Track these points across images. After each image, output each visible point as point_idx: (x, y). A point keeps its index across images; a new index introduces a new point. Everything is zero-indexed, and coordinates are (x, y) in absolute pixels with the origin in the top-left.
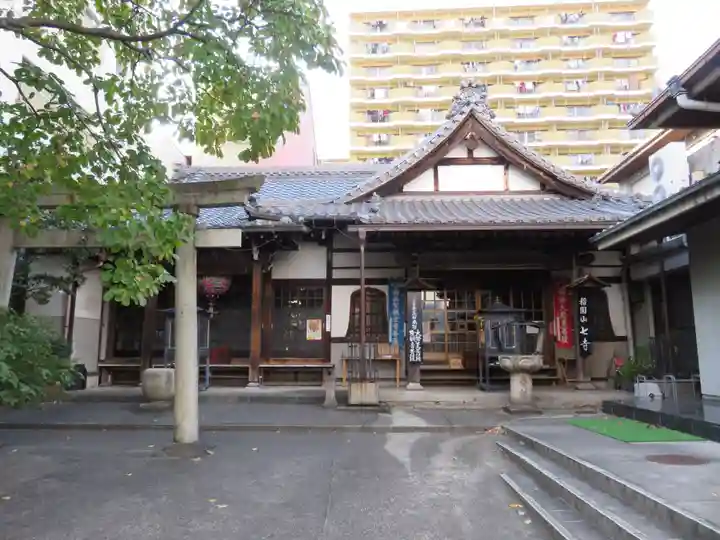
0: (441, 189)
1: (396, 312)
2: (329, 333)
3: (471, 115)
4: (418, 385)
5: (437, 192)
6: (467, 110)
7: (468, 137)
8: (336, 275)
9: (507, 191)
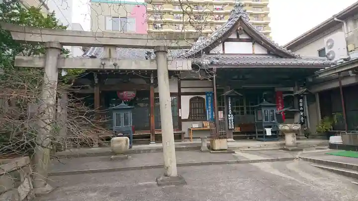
0: (226, 53)
1: (210, 107)
2: (181, 117)
3: (240, 18)
4: (232, 139)
5: (224, 54)
6: (239, 16)
7: (239, 29)
8: (183, 90)
9: (253, 54)
